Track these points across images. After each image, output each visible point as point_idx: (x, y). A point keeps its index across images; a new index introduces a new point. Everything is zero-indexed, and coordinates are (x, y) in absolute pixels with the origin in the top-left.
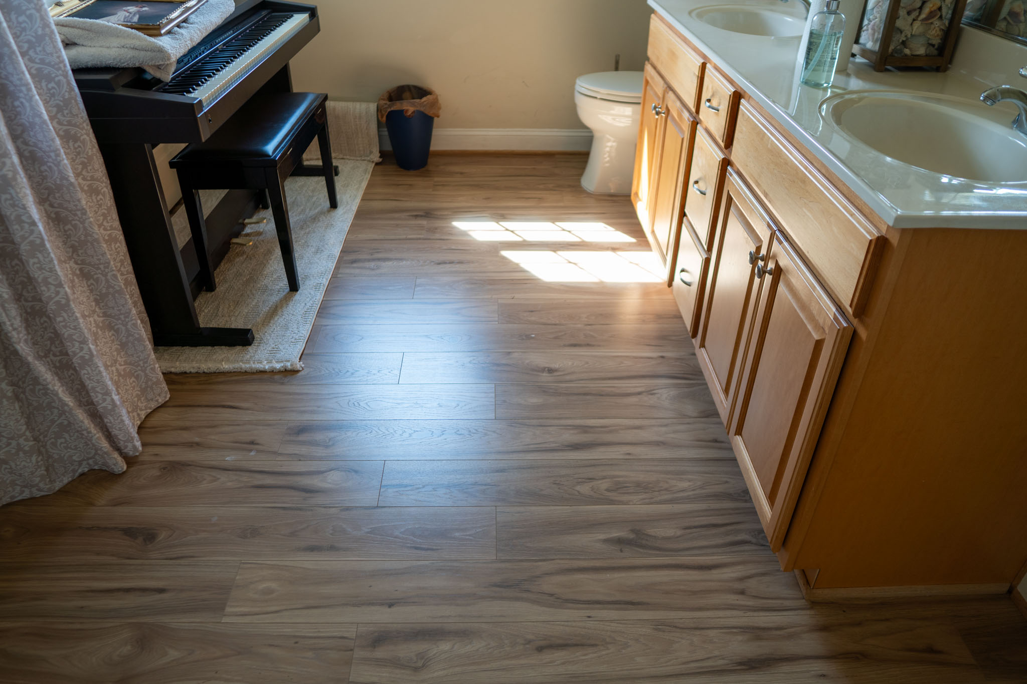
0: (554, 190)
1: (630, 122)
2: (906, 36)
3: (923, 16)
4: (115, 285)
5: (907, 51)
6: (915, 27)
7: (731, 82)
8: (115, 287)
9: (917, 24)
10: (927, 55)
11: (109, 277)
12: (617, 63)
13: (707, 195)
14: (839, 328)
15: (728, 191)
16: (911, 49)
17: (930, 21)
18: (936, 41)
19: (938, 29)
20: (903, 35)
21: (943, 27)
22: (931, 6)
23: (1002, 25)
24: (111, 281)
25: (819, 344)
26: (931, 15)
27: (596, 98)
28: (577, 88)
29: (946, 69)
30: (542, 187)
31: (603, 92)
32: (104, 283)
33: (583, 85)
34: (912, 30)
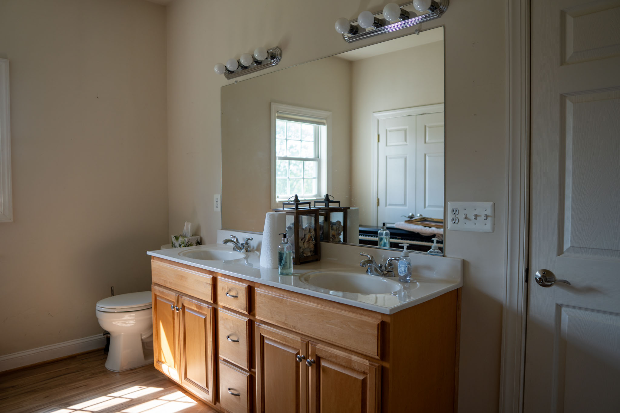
0: (92, 378)
1: (135, 323)
2: (303, 249)
3: (307, 240)
5: (305, 255)
6: (305, 245)
7: (241, 280)
9: (305, 244)
10: (311, 255)
12: (112, 291)
13: (240, 342)
14: (375, 367)
15: (260, 334)
16: (305, 254)
17: (309, 242)
18: (313, 249)
19: (312, 244)
20: (302, 249)
21: (314, 244)
22: (308, 236)
23: (331, 240)
25: (364, 382)
26: (309, 240)
27: (114, 312)
28: (97, 308)
29: (319, 260)
30: (82, 378)
31: (119, 308)
33: (101, 306)
34: (304, 246)
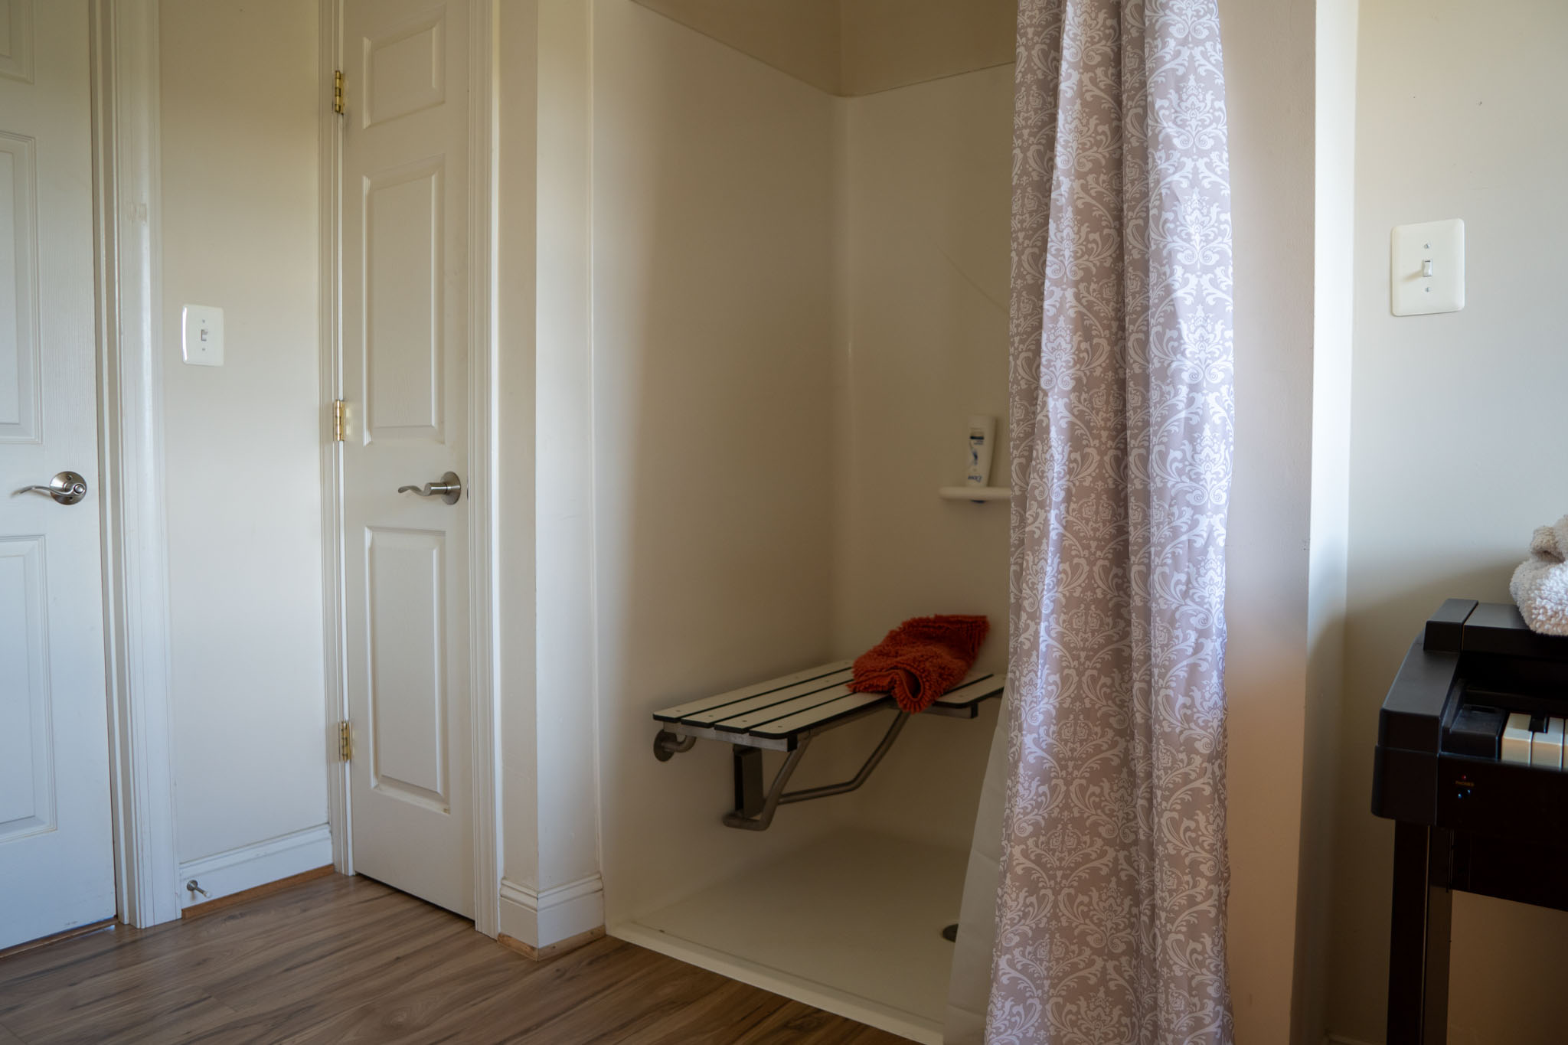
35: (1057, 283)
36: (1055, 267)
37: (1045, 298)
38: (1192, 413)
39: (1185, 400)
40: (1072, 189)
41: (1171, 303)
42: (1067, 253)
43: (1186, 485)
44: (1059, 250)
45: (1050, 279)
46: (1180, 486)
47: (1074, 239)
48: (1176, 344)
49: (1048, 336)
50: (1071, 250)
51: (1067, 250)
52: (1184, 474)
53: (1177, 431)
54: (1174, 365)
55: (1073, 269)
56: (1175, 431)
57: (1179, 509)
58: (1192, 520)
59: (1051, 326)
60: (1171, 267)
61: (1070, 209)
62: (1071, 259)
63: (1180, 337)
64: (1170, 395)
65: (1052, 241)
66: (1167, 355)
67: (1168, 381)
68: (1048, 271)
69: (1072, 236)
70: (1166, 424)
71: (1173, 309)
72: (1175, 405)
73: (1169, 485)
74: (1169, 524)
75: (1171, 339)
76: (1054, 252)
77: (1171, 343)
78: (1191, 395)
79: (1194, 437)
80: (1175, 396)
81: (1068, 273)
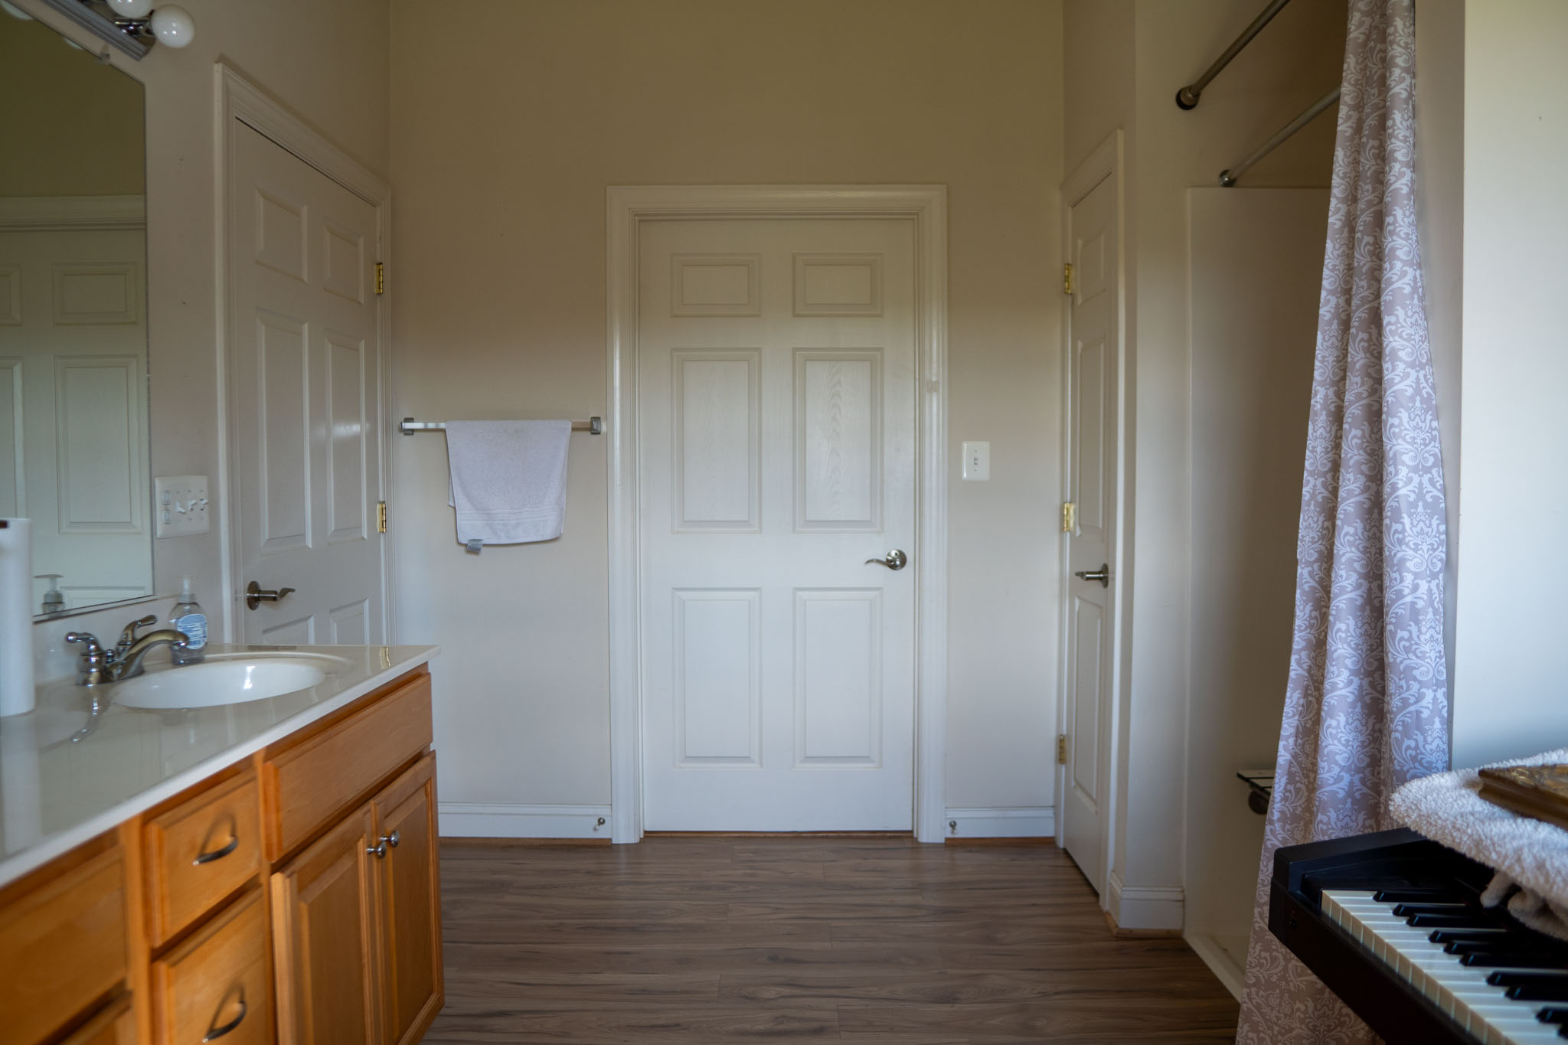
4: (1292, 981)
8: (1291, 983)
11: (1290, 966)
24: (1290, 972)
32: (1280, 968)
35: (1312, 474)
36: (1311, 460)
37: (1304, 485)
38: (1415, 598)
39: (1410, 586)
40: (1326, 396)
41: (1396, 499)
42: (1319, 449)
43: (1412, 661)
44: (1314, 447)
45: (1307, 470)
46: (1408, 662)
47: (1326, 437)
48: (1401, 536)
49: (1304, 516)
50: (1323, 446)
51: (1319, 447)
52: (1410, 652)
53: (1404, 613)
54: (1399, 555)
55: (1323, 462)
56: (1402, 613)
57: (1407, 682)
58: (1419, 693)
59: (1306, 508)
60: (1396, 467)
61: (1324, 413)
62: (1323, 454)
63: (1404, 531)
64: (1396, 581)
65: (1310, 440)
66: (1393, 546)
67: (1395, 569)
68: (1307, 464)
69: (1325, 434)
70: (1394, 607)
71: (1397, 505)
72: (1401, 591)
73: (1398, 661)
74: (1399, 695)
75: (1396, 531)
76: (1311, 449)
77: (1397, 536)
78: (1415, 582)
79: (1419, 620)
80: (1401, 582)
81: (1319, 466)
